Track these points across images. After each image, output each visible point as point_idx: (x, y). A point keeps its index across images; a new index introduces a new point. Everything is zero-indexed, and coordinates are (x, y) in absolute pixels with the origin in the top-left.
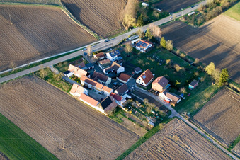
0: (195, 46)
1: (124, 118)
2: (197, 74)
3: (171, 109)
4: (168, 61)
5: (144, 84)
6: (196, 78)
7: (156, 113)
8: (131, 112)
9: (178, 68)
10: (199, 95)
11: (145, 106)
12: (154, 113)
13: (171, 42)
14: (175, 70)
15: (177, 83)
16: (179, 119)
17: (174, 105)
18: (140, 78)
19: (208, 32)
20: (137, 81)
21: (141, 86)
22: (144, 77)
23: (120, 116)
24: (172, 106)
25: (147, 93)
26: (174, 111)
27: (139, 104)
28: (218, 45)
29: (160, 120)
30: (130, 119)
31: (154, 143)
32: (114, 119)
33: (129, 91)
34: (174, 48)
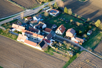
0: (84, 12)
1: (54, 52)
2: (90, 27)
3: (80, 46)
4: (71, 21)
5: (61, 33)
6: (90, 29)
7: (72, 49)
8: (57, 49)
9: (78, 24)
10: (94, 38)
11: (64, 45)
12: (71, 49)
13: (70, 9)
14: (77, 25)
15: (80, 32)
16: (86, 51)
17: (81, 44)
18: (58, 29)
19: (90, 4)
20: (56, 32)
21: (59, 34)
22: (61, 29)
23: (51, 51)
24: (80, 45)
25: (63, 39)
26: (82, 47)
27: (61, 44)
28: (98, 11)
29: (76, 52)
30: (58, 52)
31: (75, 65)
32: (48, 53)
33: (53, 38)
34: (73, 13)
